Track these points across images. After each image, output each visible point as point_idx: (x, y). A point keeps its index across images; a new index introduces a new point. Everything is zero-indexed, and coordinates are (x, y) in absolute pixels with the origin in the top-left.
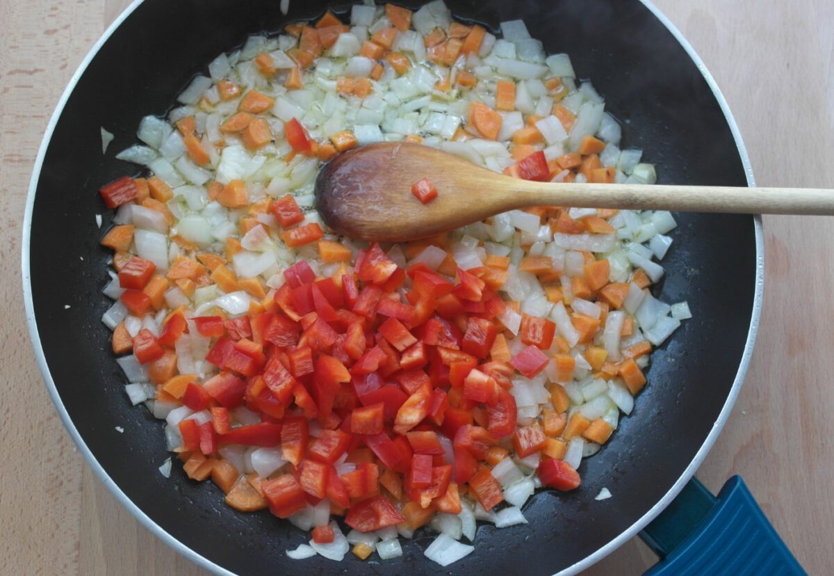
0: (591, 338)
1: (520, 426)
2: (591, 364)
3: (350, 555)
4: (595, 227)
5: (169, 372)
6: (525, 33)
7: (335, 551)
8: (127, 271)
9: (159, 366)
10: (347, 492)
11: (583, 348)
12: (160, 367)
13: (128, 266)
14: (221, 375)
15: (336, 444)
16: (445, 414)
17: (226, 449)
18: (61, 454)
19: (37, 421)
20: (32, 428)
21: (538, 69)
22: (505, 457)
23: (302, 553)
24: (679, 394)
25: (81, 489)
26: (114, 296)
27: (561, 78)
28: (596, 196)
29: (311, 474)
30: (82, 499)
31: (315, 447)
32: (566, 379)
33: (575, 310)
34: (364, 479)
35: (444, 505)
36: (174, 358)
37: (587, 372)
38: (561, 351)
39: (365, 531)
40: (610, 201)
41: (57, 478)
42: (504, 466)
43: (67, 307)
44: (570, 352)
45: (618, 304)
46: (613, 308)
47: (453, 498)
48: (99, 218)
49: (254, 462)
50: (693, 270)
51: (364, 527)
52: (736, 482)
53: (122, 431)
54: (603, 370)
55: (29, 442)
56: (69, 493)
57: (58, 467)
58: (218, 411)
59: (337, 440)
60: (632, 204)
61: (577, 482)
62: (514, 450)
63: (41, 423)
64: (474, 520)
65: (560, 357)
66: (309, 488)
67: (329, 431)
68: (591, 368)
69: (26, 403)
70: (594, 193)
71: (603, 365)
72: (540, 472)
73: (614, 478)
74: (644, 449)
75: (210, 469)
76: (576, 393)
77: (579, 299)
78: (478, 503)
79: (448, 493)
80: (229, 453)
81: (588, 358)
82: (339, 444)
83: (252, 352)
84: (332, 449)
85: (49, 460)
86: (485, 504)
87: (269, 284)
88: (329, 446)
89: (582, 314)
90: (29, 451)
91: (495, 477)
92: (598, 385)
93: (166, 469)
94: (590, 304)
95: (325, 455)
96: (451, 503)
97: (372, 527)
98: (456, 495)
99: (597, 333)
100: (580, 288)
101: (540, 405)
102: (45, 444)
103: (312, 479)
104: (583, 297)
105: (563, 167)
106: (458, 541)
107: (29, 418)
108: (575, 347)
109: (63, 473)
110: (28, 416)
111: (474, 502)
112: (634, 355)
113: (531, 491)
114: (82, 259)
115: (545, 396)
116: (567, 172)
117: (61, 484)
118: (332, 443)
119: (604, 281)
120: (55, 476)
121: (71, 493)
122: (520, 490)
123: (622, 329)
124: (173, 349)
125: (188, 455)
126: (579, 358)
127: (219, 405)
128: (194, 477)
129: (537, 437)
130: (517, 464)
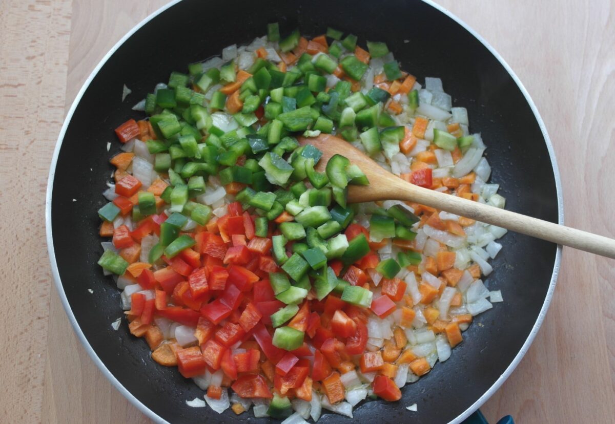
0: (430, 301)
1: (368, 351)
2: (427, 319)
3: (229, 410)
4: (454, 229)
5: (133, 258)
6: (440, 88)
7: (218, 407)
8: (122, 184)
9: (127, 252)
10: (237, 367)
11: (423, 306)
12: (128, 254)
13: (123, 180)
14: (168, 269)
15: (234, 334)
16: (316, 330)
17: (160, 319)
18: (30, 358)
19: (13, 335)
20: (9, 340)
21: (445, 115)
22: (352, 370)
23: (196, 403)
24: (482, 351)
25: (43, 384)
26: (109, 198)
27: (459, 124)
28: (452, 205)
29: (211, 351)
30: (43, 392)
31: (220, 333)
32: (407, 326)
33: (423, 279)
34: (249, 359)
35: (300, 393)
36: (139, 249)
37: (423, 324)
38: (407, 305)
39: (243, 397)
40: (461, 211)
41: (26, 376)
42: (350, 375)
43: (74, 200)
44: (413, 307)
45: (454, 283)
46: (449, 285)
47: (307, 389)
48: (109, 145)
49: (176, 334)
50: (510, 266)
51: (243, 394)
52: (508, 420)
53: (92, 292)
54: (434, 325)
55: (7, 350)
56: (34, 387)
57: (27, 368)
58: (159, 293)
59: (236, 332)
60: (475, 216)
61: (398, 397)
62: (359, 367)
63: (16, 336)
64: (321, 407)
65: (405, 309)
66: (208, 360)
67: (232, 324)
68: (426, 322)
69: (5, 322)
70: (451, 202)
71: (435, 322)
72: (374, 385)
73: (424, 400)
74: (450, 384)
75: (146, 330)
76: (413, 337)
77: (428, 273)
78: (326, 396)
79: (304, 385)
80: (161, 322)
81: (426, 315)
82: (236, 334)
83: (192, 258)
84: (231, 337)
85: (21, 363)
86: (330, 399)
87: (214, 212)
88: (229, 335)
89: (427, 283)
90: (6, 357)
91: (342, 381)
92: (429, 334)
93: (116, 325)
94: (434, 278)
95: (224, 339)
96: (305, 393)
97: (248, 396)
98: (310, 388)
99: (435, 298)
100: (430, 265)
101: (385, 340)
102: (18, 351)
103: (212, 354)
104: (431, 272)
105: (445, 184)
106: (306, 420)
107: (7, 332)
108: (418, 304)
109: (30, 373)
110: (6, 331)
111: (323, 394)
112: (459, 321)
113: (364, 397)
114: (91, 170)
115: (389, 334)
116: (445, 189)
117: (29, 380)
118: (231, 333)
119: (449, 266)
120: (25, 374)
121: (36, 387)
122: (357, 394)
123: (452, 300)
124: (140, 244)
125: (134, 317)
126: (420, 314)
127: (161, 289)
128: (134, 333)
129: (378, 362)
130: (359, 375)
